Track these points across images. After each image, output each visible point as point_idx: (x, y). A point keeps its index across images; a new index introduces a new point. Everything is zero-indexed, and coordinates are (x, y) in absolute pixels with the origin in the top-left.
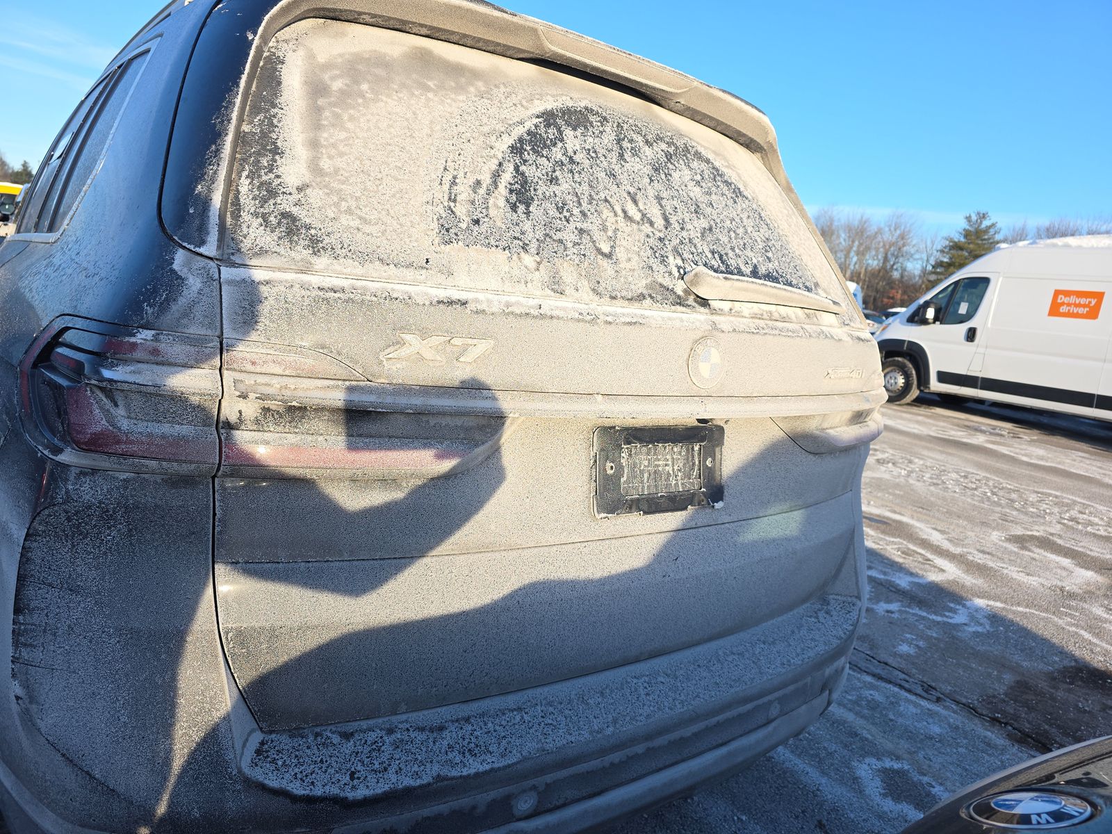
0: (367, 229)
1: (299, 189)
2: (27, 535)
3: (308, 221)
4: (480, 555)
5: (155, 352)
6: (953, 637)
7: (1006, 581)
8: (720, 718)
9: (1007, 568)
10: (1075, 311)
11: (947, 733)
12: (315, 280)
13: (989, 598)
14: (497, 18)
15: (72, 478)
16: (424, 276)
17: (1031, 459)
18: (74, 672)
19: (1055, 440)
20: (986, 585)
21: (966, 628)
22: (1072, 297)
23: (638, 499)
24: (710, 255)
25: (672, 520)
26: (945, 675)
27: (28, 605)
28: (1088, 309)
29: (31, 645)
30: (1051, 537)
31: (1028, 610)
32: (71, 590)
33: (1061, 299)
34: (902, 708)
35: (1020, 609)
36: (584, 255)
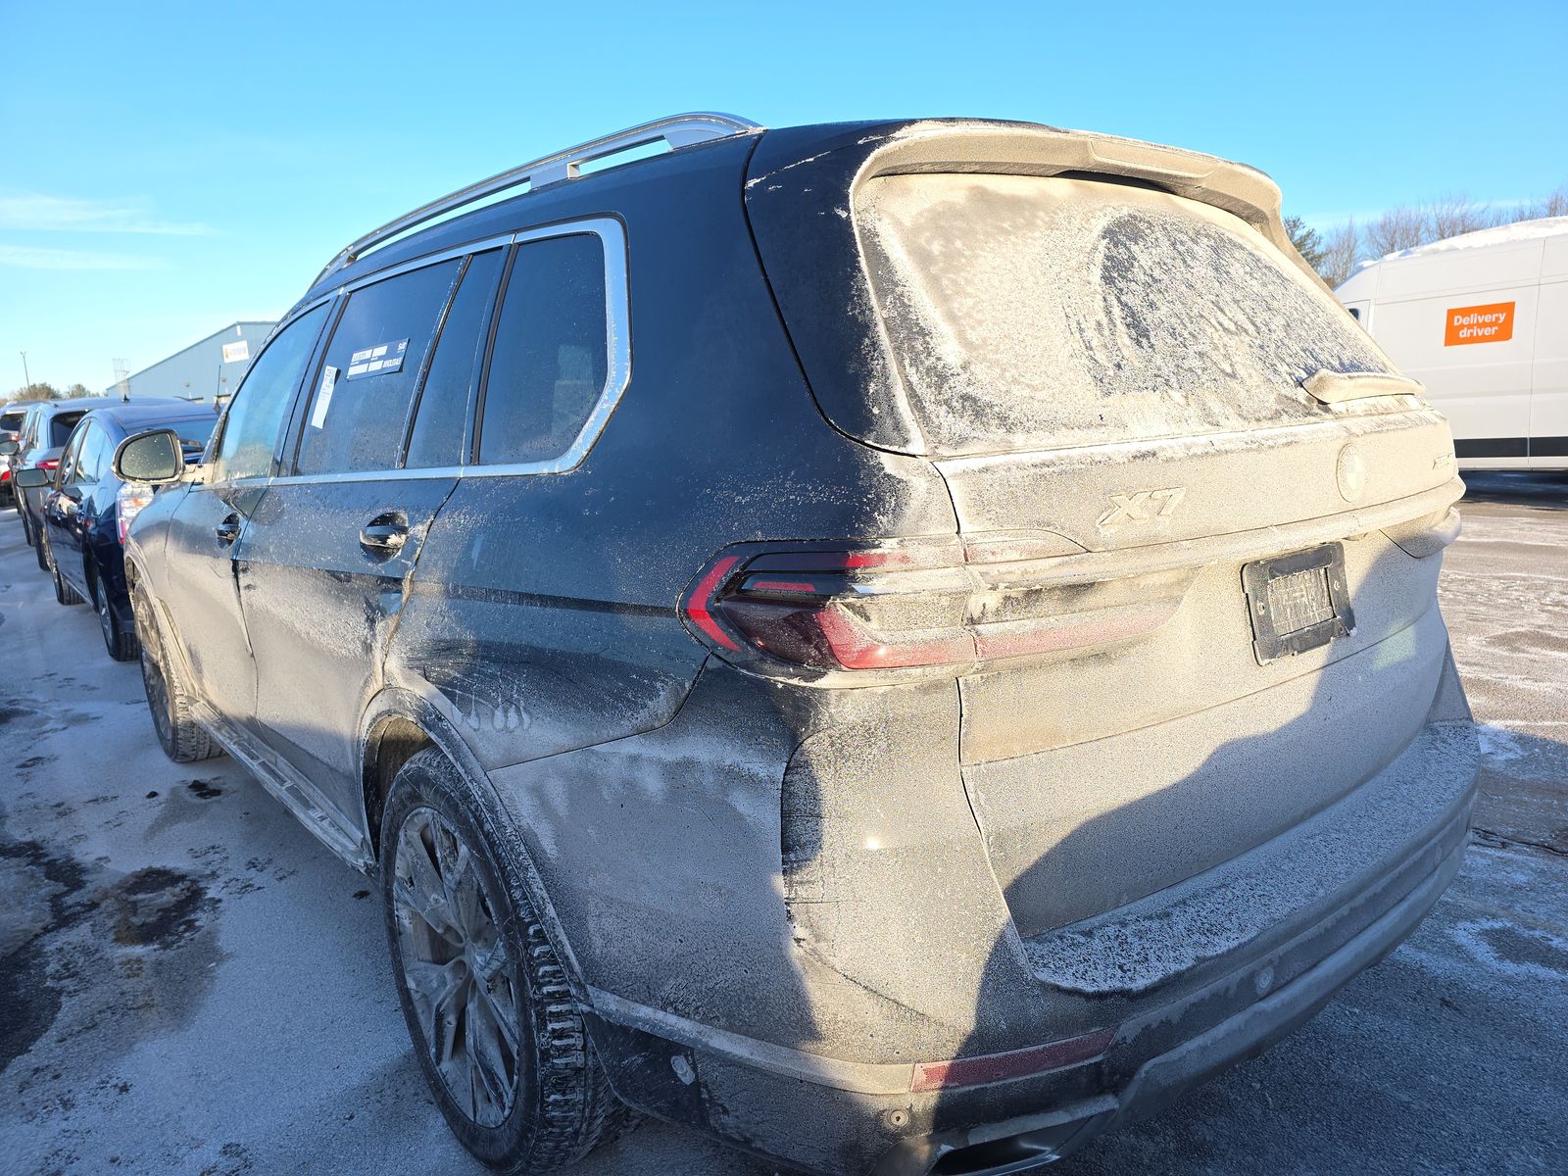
0: (1039, 395)
1: (964, 368)
2: (787, 768)
3: (987, 398)
4: (1175, 722)
5: (904, 559)
6: (1485, 771)
7: (1513, 694)
8: (1402, 867)
9: (1507, 678)
10: (1480, 334)
11: (1535, 879)
12: (1027, 459)
13: (1503, 717)
14: (1053, 139)
15: (833, 701)
16: (1106, 435)
17: (1469, 538)
18: (861, 900)
19: (1484, 507)
20: (1492, 703)
21: (1494, 757)
22: (1472, 316)
23: (1291, 638)
24: (1303, 354)
25: (1319, 656)
26: (1498, 816)
27: (799, 841)
28: (1497, 328)
29: (808, 882)
30: (1541, 630)
31: (1557, 723)
32: (840, 818)
33: (1458, 320)
34: (1469, 862)
35: (1547, 723)
36: (1215, 380)
